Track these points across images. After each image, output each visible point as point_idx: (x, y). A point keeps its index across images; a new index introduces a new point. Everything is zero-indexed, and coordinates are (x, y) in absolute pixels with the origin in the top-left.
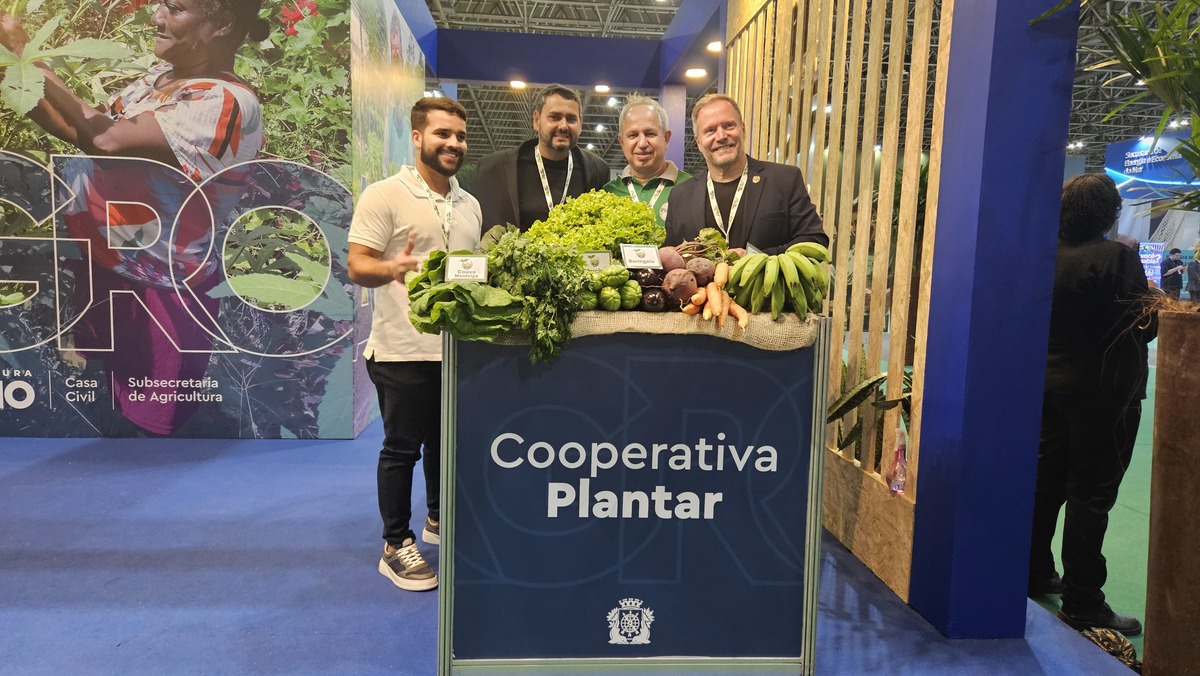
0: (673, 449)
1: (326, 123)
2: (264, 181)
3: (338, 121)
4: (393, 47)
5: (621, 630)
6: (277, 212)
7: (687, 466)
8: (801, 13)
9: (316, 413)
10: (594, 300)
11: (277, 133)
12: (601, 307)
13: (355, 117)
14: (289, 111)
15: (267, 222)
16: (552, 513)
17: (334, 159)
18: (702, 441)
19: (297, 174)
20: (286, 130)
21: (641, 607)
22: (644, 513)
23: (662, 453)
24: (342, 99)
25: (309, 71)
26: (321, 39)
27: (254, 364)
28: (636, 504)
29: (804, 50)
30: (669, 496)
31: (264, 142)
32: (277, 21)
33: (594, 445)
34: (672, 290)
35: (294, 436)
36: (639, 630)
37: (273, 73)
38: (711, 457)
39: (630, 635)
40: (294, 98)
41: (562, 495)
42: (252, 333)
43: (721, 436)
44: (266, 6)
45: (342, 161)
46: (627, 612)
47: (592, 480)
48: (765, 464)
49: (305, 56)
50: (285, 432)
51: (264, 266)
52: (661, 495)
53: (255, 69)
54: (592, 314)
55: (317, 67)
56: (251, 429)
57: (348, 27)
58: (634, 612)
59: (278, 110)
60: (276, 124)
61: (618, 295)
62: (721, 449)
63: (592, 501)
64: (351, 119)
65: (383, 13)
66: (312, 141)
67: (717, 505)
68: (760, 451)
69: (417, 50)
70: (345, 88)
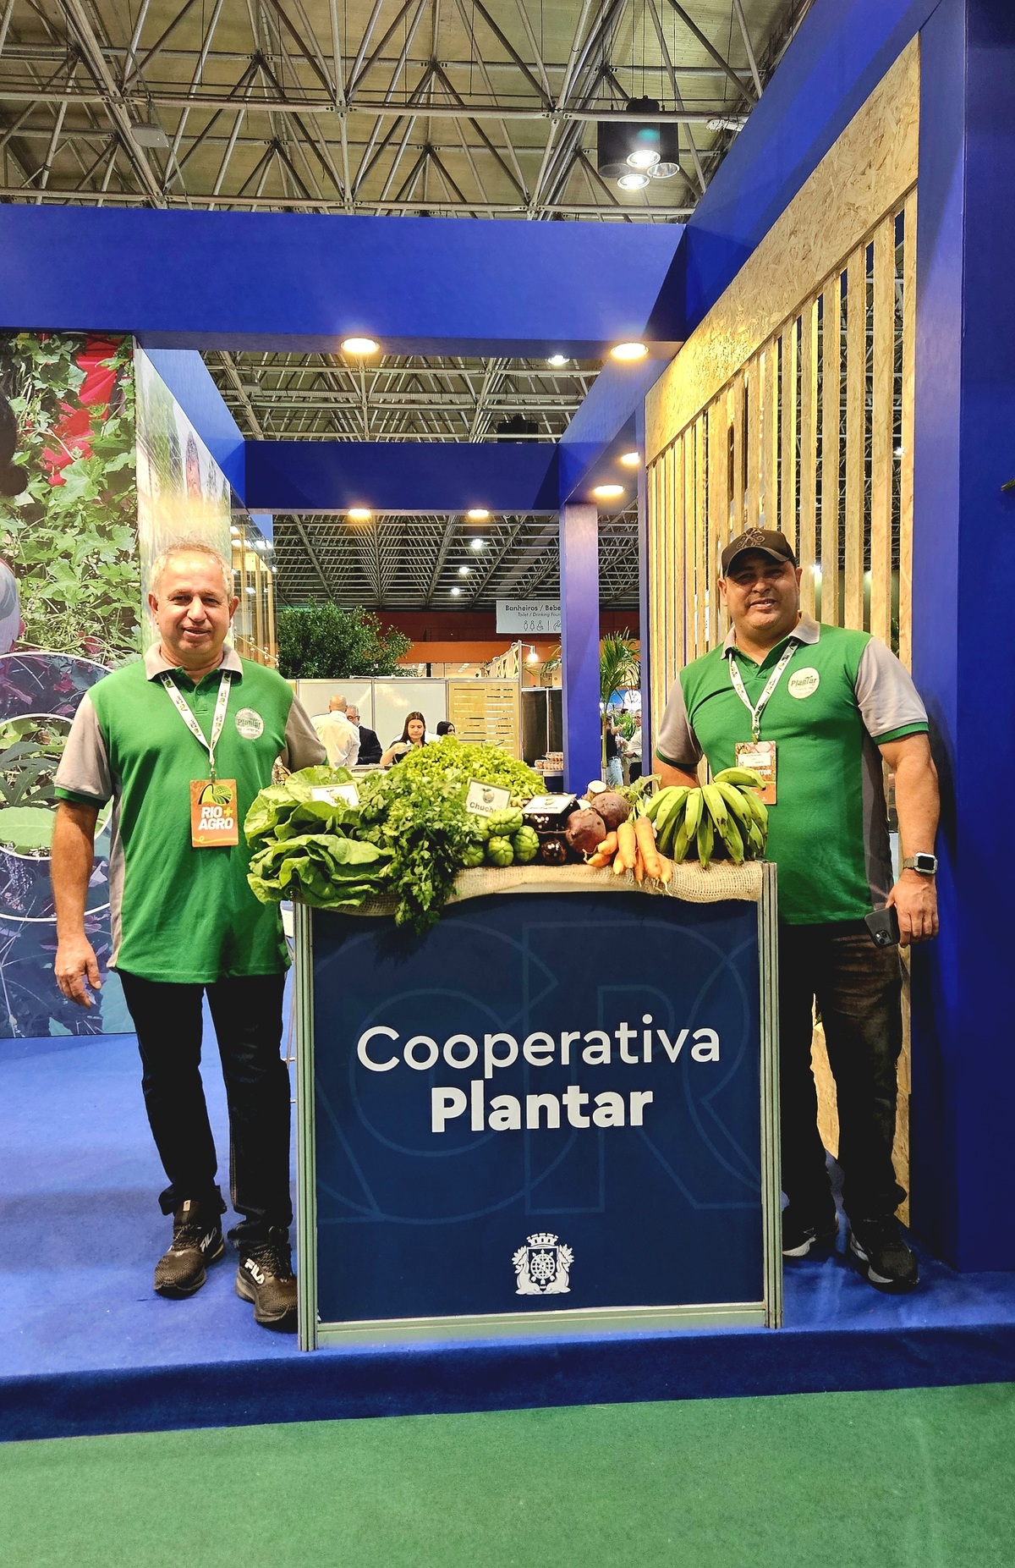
0: (588, 1038)
1: (106, 600)
2: (23, 682)
3: (121, 595)
4: (188, 481)
5: (532, 1275)
6: (41, 722)
7: (606, 1058)
8: (738, 436)
9: (99, 998)
10: (480, 854)
11: (40, 616)
12: (491, 861)
13: (145, 589)
14: (56, 586)
15: (27, 737)
16: (438, 1126)
17: (118, 648)
18: (624, 1026)
19: (68, 670)
20: (53, 612)
21: (556, 1244)
22: (554, 1122)
23: (573, 1042)
24: (128, 567)
25: (82, 532)
26: (97, 489)
27: (12, 934)
28: (543, 1111)
29: (745, 486)
30: (584, 1099)
31: (22, 628)
32: (37, 467)
33: (487, 1037)
34: (574, 837)
35: (69, 1032)
36: (554, 1275)
37: (33, 536)
38: (635, 1046)
39: (543, 1282)
40: (62, 568)
41: (449, 1103)
42: (7, 891)
43: (647, 1019)
44: (22, 449)
45: (128, 650)
46: (538, 1252)
47: (487, 1083)
48: (704, 1052)
49: (77, 512)
50: (55, 1027)
51: (25, 796)
52: (575, 1097)
53: (8, 532)
54: (478, 871)
55: (92, 526)
56: (8, 1025)
57: (134, 471)
58: (547, 1251)
59: (41, 585)
60: (38, 603)
61: (509, 847)
62: (647, 1034)
63: (488, 1110)
64: (140, 593)
65: (175, 440)
66: (87, 624)
67: (646, 1107)
68: (697, 1035)
69: (220, 477)
70: (131, 551)
